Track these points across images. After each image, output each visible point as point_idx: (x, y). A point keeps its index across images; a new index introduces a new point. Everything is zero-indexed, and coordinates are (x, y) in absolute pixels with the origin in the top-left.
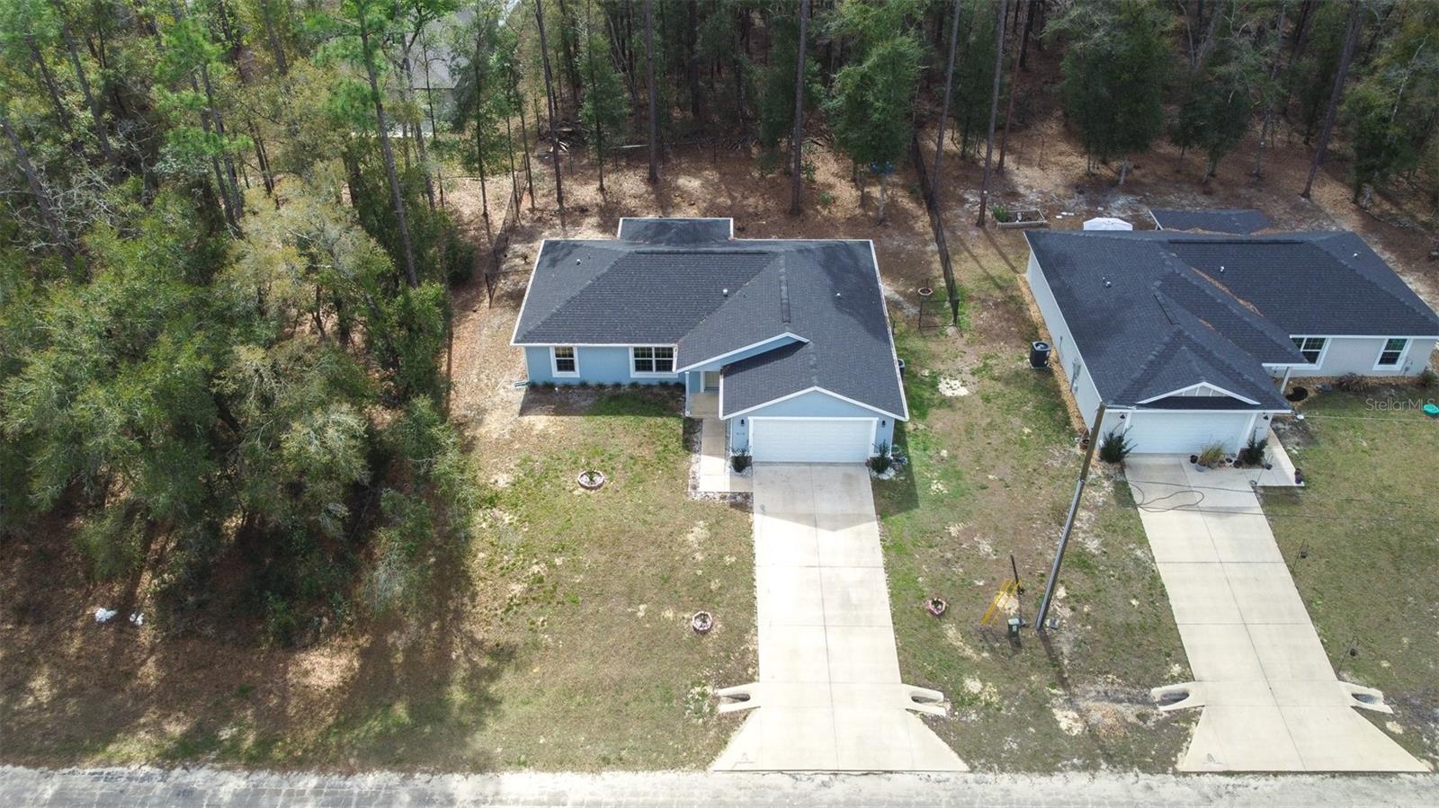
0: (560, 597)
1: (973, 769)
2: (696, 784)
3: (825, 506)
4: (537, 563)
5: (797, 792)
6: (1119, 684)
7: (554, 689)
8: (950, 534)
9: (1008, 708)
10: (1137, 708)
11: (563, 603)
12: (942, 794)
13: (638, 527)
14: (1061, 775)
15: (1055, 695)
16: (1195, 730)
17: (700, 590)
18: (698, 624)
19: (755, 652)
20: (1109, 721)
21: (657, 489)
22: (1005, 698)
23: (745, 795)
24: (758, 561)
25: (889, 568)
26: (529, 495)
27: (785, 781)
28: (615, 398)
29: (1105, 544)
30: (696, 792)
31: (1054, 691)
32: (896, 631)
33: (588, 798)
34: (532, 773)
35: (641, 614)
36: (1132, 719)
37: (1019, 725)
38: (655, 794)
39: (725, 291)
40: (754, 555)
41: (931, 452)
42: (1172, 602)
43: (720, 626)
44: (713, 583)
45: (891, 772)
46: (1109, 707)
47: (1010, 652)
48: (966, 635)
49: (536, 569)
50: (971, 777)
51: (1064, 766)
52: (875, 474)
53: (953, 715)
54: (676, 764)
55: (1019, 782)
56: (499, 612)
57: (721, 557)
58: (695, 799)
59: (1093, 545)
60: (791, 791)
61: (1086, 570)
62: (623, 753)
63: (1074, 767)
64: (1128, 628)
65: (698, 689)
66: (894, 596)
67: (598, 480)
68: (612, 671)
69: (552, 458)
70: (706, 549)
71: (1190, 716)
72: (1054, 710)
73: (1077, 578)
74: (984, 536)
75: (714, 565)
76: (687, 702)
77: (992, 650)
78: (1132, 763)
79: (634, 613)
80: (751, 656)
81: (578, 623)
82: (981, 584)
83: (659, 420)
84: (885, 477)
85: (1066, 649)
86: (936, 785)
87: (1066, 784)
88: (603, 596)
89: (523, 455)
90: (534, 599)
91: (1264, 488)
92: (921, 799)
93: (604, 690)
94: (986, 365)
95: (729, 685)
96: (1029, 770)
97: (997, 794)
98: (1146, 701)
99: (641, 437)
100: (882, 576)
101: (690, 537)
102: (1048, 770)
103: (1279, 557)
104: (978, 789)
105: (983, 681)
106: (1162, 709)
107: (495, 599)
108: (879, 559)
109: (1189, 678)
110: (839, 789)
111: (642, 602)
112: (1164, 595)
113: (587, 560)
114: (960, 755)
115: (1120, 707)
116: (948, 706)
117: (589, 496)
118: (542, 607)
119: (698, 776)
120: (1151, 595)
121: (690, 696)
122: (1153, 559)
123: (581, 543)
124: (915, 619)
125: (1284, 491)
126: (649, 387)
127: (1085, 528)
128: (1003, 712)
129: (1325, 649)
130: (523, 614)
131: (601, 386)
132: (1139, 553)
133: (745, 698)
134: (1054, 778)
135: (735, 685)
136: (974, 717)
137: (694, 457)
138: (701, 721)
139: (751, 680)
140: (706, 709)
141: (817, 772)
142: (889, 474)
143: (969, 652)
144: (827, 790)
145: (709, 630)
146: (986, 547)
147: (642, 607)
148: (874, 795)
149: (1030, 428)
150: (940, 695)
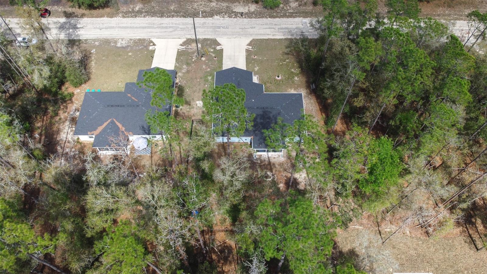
6: (189, 50)
10: (188, 47)
12: (220, 36)
13: (268, 69)
14: (203, 38)
16: (181, 43)
18: (255, 57)
19: (246, 52)
22: (208, 49)
23: (247, 36)
25: (222, 64)
36: (189, 46)
37: (207, 45)
39: (253, 100)
40: (246, 66)
43: (252, 56)
44: (253, 62)
47: (205, 54)
53: (216, 46)
57: (252, 65)
59: (185, 66)
62: (265, 41)
64: (185, 55)
66: (222, 60)
70: (255, 66)
71: (181, 45)
73: (190, 62)
76: (256, 48)
79: (266, 58)
95: (250, 50)
96: (207, 38)
100: (224, 62)
101: (258, 68)
105: (210, 51)
108: (223, 66)
109: (178, 49)
110: (235, 36)
112: (176, 59)
114: (217, 40)
115: (191, 47)
117: (278, 74)
119: (254, 38)
122: (175, 63)
129: (155, 52)
136: (213, 46)
139: (247, 49)
140: (253, 47)
146: (204, 67)
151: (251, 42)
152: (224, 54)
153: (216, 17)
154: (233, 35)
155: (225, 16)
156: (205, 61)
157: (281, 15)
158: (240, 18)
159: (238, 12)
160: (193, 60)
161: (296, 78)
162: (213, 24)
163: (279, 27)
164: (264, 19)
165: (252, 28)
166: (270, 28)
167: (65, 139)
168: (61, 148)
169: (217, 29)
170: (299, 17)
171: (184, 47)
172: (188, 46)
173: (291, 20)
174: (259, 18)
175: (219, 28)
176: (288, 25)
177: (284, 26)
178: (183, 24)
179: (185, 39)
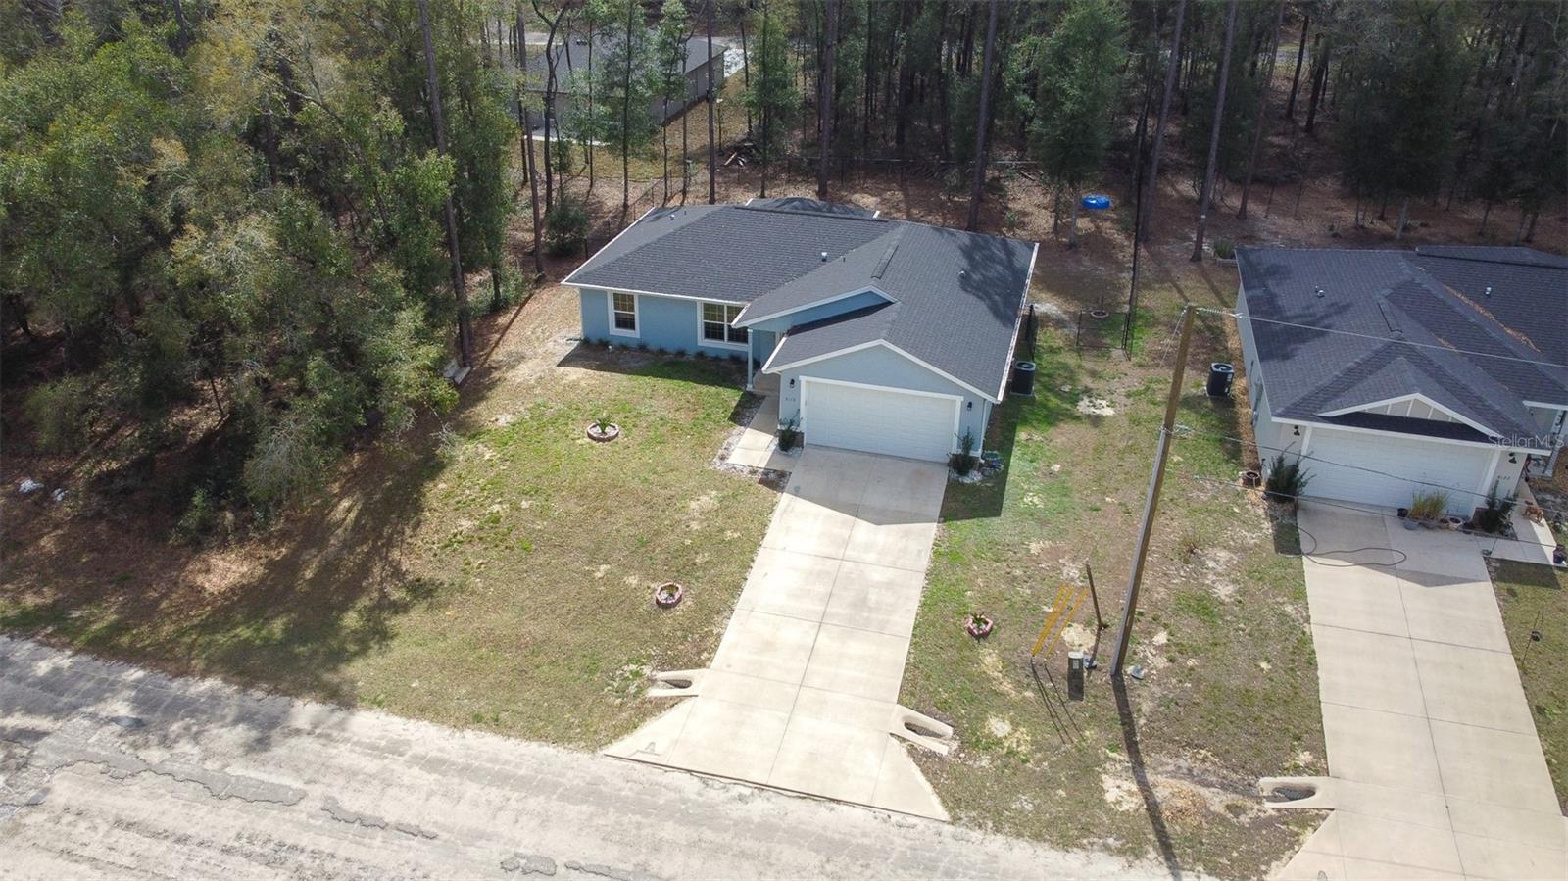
0: (512, 541)
1: (955, 821)
2: (575, 765)
3: (875, 499)
4: (500, 502)
5: (700, 799)
6: (1214, 764)
7: (460, 636)
8: (1029, 550)
9: (1038, 763)
10: (1230, 798)
11: (511, 549)
12: (898, 841)
13: (636, 484)
14: (1082, 854)
15: (1114, 760)
16: (1309, 838)
17: (682, 561)
18: (663, 597)
19: (719, 636)
20: (1180, 803)
21: (677, 453)
22: (1039, 750)
23: (631, 789)
24: (764, 543)
25: (932, 575)
26: (525, 436)
27: (691, 785)
28: (672, 363)
29: (1243, 592)
30: (570, 774)
31: (1112, 754)
32: (914, 644)
33: (434, 754)
34: (383, 716)
35: (598, 575)
36: (1218, 809)
37: (1047, 783)
38: (518, 766)
39: (824, 254)
40: (764, 536)
41: (1040, 464)
42: (1319, 673)
43: (689, 603)
44: (699, 556)
45: (838, 801)
46: (1187, 786)
47: (1065, 697)
48: (1008, 667)
49: (496, 507)
50: (948, 829)
51: (1092, 844)
52: (955, 475)
53: (955, 756)
54: (558, 740)
55: (1016, 850)
56: (435, 547)
57: (722, 531)
58: (564, 781)
59: (1224, 591)
60: (693, 796)
61: (1206, 618)
62: (503, 716)
63: (1106, 848)
64: (1247, 695)
65: (633, 667)
66: (926, 606)
67: (610, 432)
68: (535, 629)
69: (570, 407)
70: (707, 519)
71: (1308, 820)
72: (1104, 777)
73: (1191, 629)
74: (1074, 559)
75: (711, 538)
76: (613, 679)
77: (1041, 689)
78: (1196, 860)
79: (590, 573)
80: (712, 640)
81: (520, 573)
82: (1051, 610)
83: (713, 390)
84: (967, 481)
85: (1146, 707)
86: (895, 830)
87: (1084, 866)
88: (561, 548)
89: (539, 400)
90: (481, 539)
91: (1502, 561)
92: (866, 841)
93: (519, 647)
94: (1147, 389)
95: (673, 668)
96: (1037, 837)
97: (979, 858)
98: (1248, 790)
99: (683, 402)
100: (918, 582)
101: (693, 504)
102: (1066, 843)
103: (1503, 643)
104: (953, 846)
105: (1015, 725)
106: (1268, 805)
107: (437, 532)
108: (924, 563)
109: (1322, 771)
110: (759, 807)
111: (606, 562)
112: (1312, 664)
113: (557, 507)
114: (944, 801)
115: (1204, 791)
116: (955, 745)
117: (592, 447)
118: (486, 549)
119: (584, 757)
120: (1293, 660)
121: (618, 673)
122: (1308, 620)
123: (559, 490)
124: (944, 635)
125: (1533, 569)
126: (717, 359)
127: (1220, 570)
128: (1029, 765)
129: (1552, 772)
130: (461, 552)
131: (662, 351)
132: (1289, 608)
133: (684, 684)
134: (1072, 855)
135: (680, 669)
136: (985, 763)
137: (738, 429)
138: (619, 701)
139: (700, 665)
140: (632, 689)
141: (738, 781)
142: (974, 478)
143: (1007, 686)
144: (740, 805)
145: (674, 605)
146: (1071, 572)
147: (603, 568)
148: (802, 823)
149: (1182, 456)
150: (949, 731)
151: (630, 727)
152: (897, 652)
154: (766, 830)
160: (1161, 638)
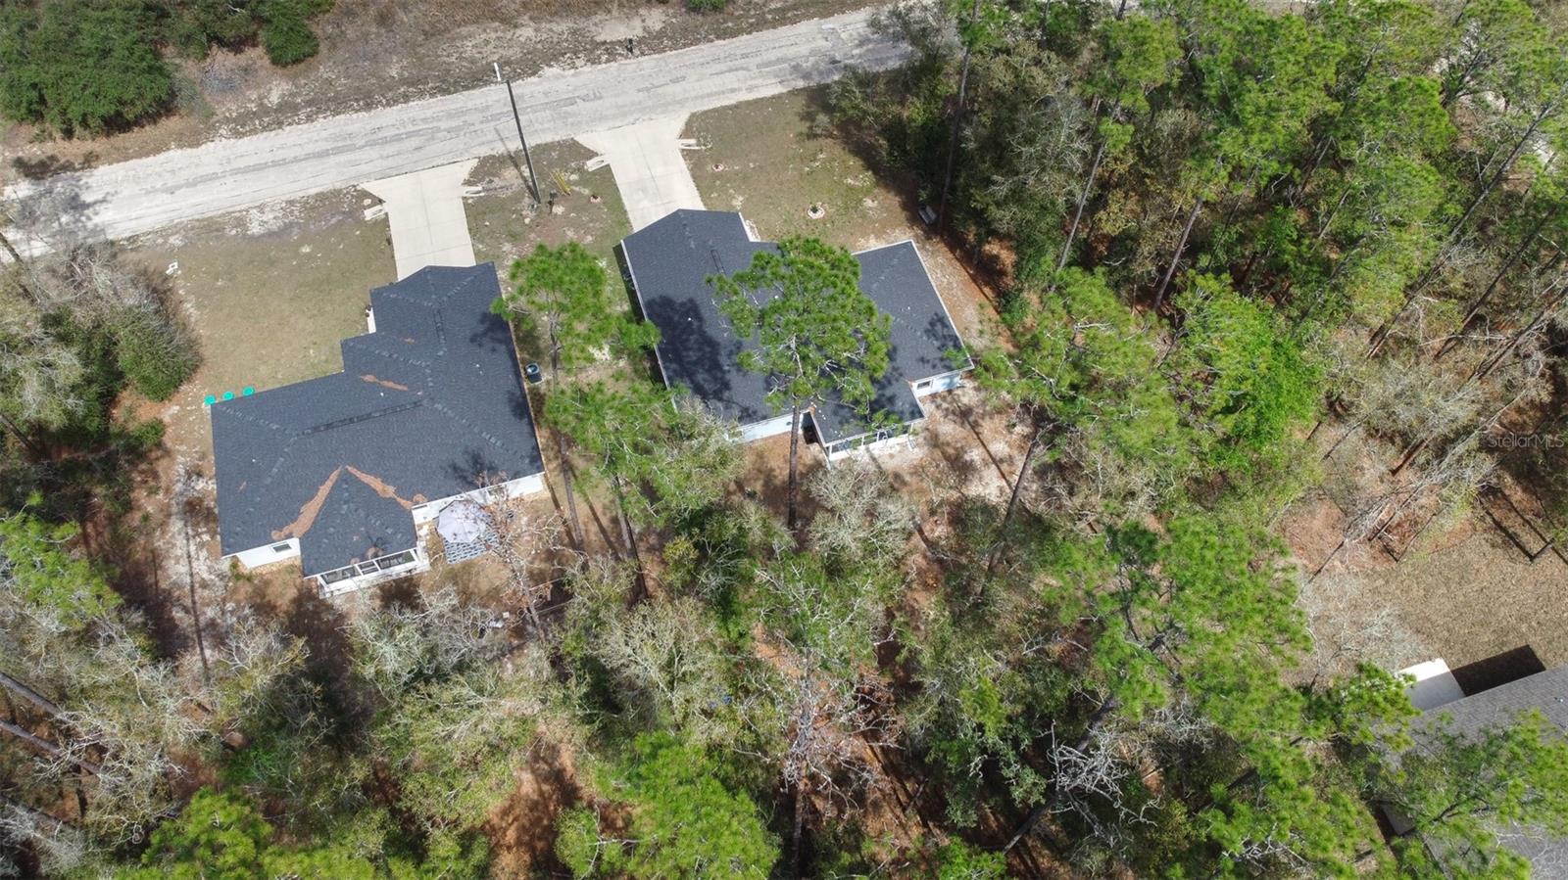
1: (572, 138)
6: (500, 193)
10: (493, 185)
16: (467, 177)
17: (725, 179)
18: (720, 168)
19: (685, 160)
21: (774, 220)
25: (625, 213)
29: (500, 249)
32: (616, 185)
34: (766, 96)
35: (751, 164)
36: (496, 179)
37: (551, 165)
38: (709, 100)
43: (708, 169)
44: (719, 183)
49: (817, 164)
54: (706, 112)
56: (824, 148)
57: (720, 196)
59: (507, 247)
60: (651, 114)
62: (731, 112)
65: (709, 146)
66: (619, 199)
68: (755, 142)
70: (730, 196)
71: (468, 183)
73: (517, 228)
75: (722, 191)
76: (712, 140)
82: (572, 214)
95: (694, 149)
98: (488, 190)
100: (628, 207)
104: (569, 132)
107: (830, 151)
108: (631, 216)
109: (464, 198)
110: (631, 119)
112: (470, 230)
113: (793, 173)
114: (578, 142)
115: (501, 184)
116: (586, 167)
117: (811, 203)
119: (694, 111)
120: (477, 228)
122: (473, 245)
123: (799, 178)
124: (607, 191)
138: (702, 134)
140: (701, 139)
143: (577, 188)
144: (636, 117)
148: (615, 120)
150: (590, 169)
151: (689, 124)
152: (620, 179)
153: (547, 71)
154: (625, 115)
155: (578, 63)
156: (565, 216)
157: (752, 25)
158: (626, 58)
159: (612, 43)
160: (527, 221)
161: (869, 203)
162: (546, 94)
163: (759, 60)
164: (704, 47)
165: (675, 81)
166: (730, 70)
167: (188, 580)
168: (187, 611)
169: (569, 109)
170: (810, 17)
171: (480, 188)
172: (491, 181)
173: (784, 32)
174: (685, 46)
175: (572, 102)
176: (784, 50)
177: (773, 56)
178: (450, 116)
179: (475, 163)
